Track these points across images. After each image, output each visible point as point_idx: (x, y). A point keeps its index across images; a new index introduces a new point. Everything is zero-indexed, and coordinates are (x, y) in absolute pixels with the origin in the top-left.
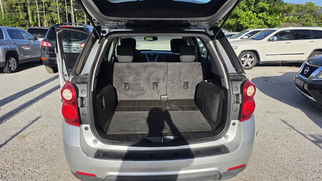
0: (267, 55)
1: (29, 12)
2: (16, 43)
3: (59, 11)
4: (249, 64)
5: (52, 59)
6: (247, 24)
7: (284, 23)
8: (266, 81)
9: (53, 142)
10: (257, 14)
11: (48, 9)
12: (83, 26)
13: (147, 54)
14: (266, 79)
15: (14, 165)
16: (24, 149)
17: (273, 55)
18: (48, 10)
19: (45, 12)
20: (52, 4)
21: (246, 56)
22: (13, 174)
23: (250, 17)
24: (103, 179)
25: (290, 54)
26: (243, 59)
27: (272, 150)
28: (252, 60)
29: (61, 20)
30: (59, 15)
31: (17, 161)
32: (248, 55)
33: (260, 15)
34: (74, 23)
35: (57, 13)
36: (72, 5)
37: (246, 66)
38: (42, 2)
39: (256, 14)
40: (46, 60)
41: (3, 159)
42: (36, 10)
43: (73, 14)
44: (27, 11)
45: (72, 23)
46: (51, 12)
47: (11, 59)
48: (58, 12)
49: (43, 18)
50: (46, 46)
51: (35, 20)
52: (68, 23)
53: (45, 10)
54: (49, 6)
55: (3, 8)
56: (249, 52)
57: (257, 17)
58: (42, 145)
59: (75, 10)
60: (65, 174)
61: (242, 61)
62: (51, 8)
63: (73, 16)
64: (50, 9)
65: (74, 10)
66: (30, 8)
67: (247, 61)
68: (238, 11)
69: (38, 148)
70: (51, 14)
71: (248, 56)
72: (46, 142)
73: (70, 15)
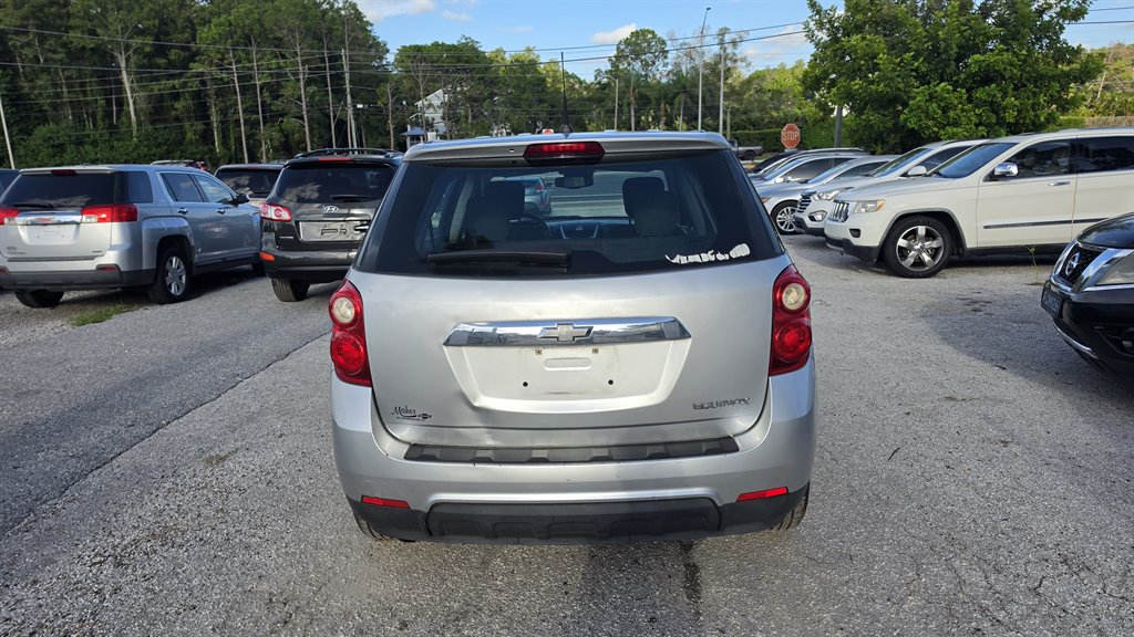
0: (986, 227)
1: (215, 119)
2: (184, 213)
3: (308, 112)
4: (926, 258)
5: (292, 257)
6: (935, 126)
7: (1096, 117)
8: (975, 310)
9: (300, 470)
10: (967, 91)
11: (273, 107)
12: (382, 157)
13: (565, 227)
14: (977, 306)
15: (201, 519)
16: (221, 485)
17: (1007, 226)
18: (272, 111)
19: (264, 117)
20: (287, 92)
21: (914, 233)
22: (201, 540)
23: (943, 104)
24: (425, 514)
25: (1070, 222)
26: (902, 242)
27: (926, 495)
28: (935, 244)
29: (315, 139)
30: (306, 124)
31: (207, 511)
32: (920, 227)
33: (980, 94)
34: (355, 147)
35: (302, 118)
36: (348, 90)
37: (914, 265)
38: (255, 85)
39: (964, 91)
40: (273, 258)
41: (172, 507)
42: (236, 112)
43: (353, 121)
44: (208, 117)
45: (350, 147)
46: (282, 115)
47: (171, 262)
48: (305, 117)
49: (257, 137)
50: (274, 217)
51: (232, 142)
52: (335, 148)
53: (263, 112)
54: (276, 97)
55: (135, 111)
56: (921, 219)
57: (970, 100)
58: (269, 477)
59: (360, 106)
60: (331, 541)
61: (900, 248)
62: (283, 102)
63: (352, 124)
64: (278, 105)
65: (355, 107)
66: (215, 105)
67: (917, 247)
68: (901, 86)
69: (259, 485)
70: (282, 121)
71: (921, 230)
72: (280, 472)
73: (342, 124)
